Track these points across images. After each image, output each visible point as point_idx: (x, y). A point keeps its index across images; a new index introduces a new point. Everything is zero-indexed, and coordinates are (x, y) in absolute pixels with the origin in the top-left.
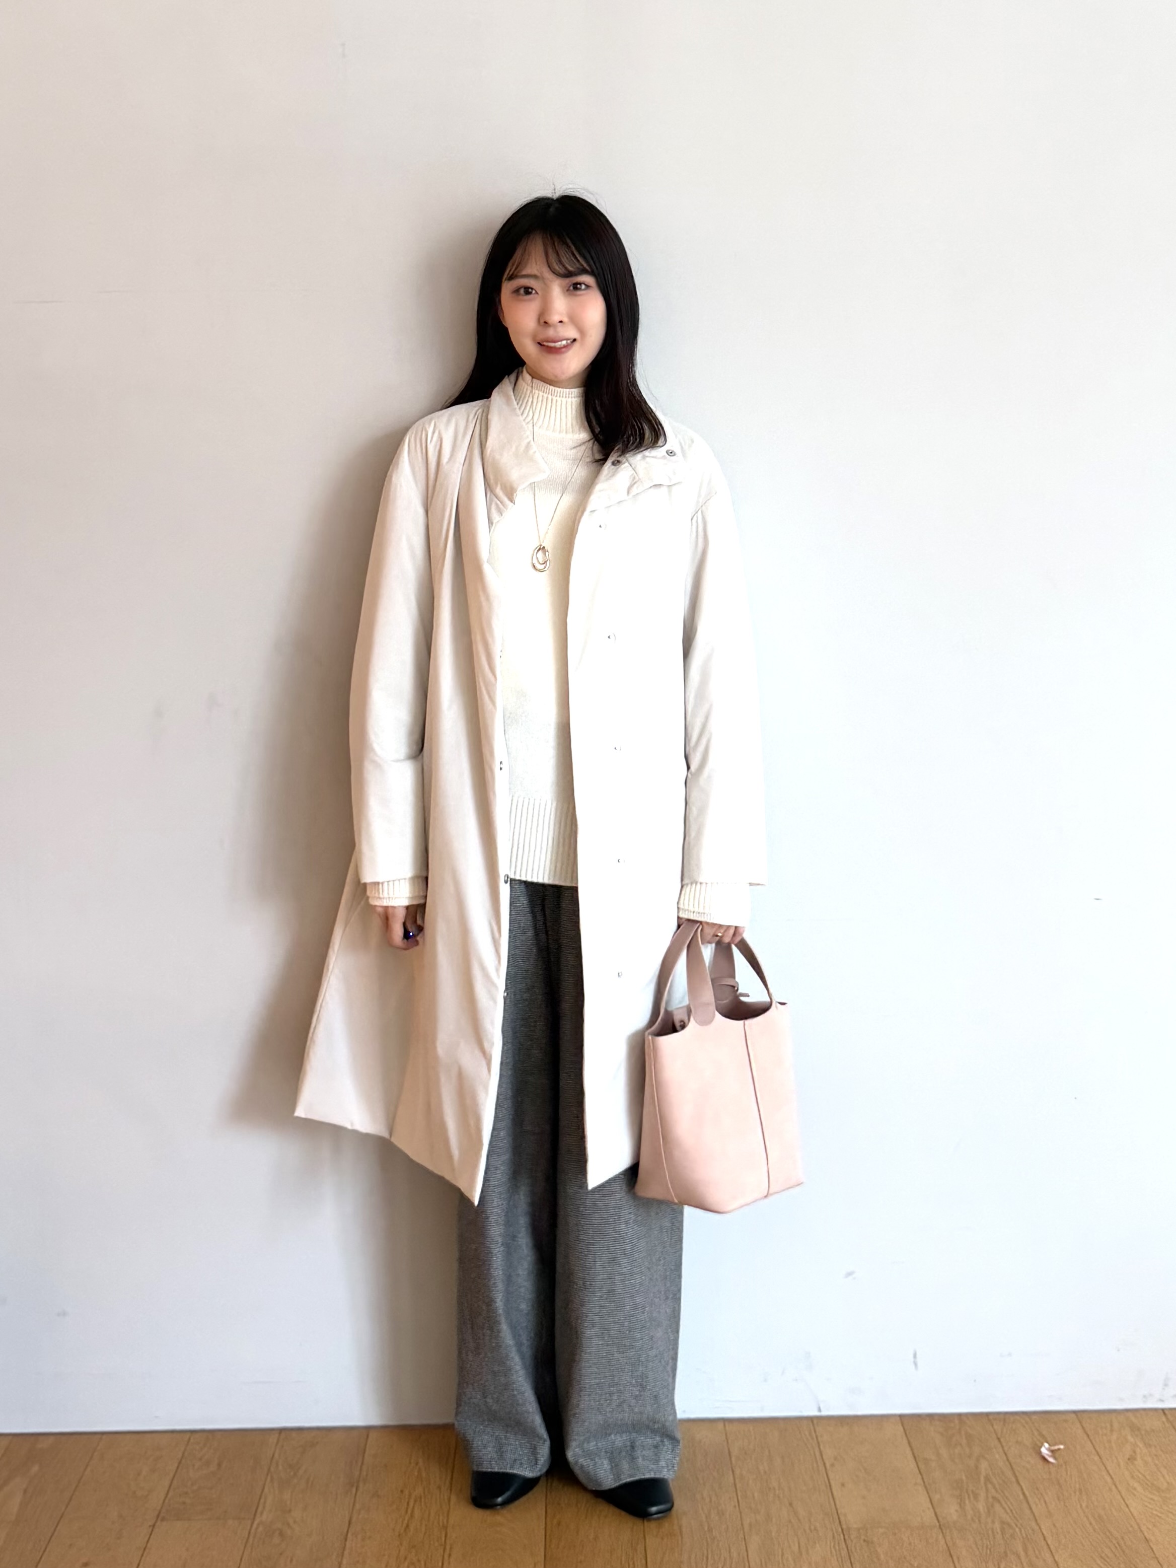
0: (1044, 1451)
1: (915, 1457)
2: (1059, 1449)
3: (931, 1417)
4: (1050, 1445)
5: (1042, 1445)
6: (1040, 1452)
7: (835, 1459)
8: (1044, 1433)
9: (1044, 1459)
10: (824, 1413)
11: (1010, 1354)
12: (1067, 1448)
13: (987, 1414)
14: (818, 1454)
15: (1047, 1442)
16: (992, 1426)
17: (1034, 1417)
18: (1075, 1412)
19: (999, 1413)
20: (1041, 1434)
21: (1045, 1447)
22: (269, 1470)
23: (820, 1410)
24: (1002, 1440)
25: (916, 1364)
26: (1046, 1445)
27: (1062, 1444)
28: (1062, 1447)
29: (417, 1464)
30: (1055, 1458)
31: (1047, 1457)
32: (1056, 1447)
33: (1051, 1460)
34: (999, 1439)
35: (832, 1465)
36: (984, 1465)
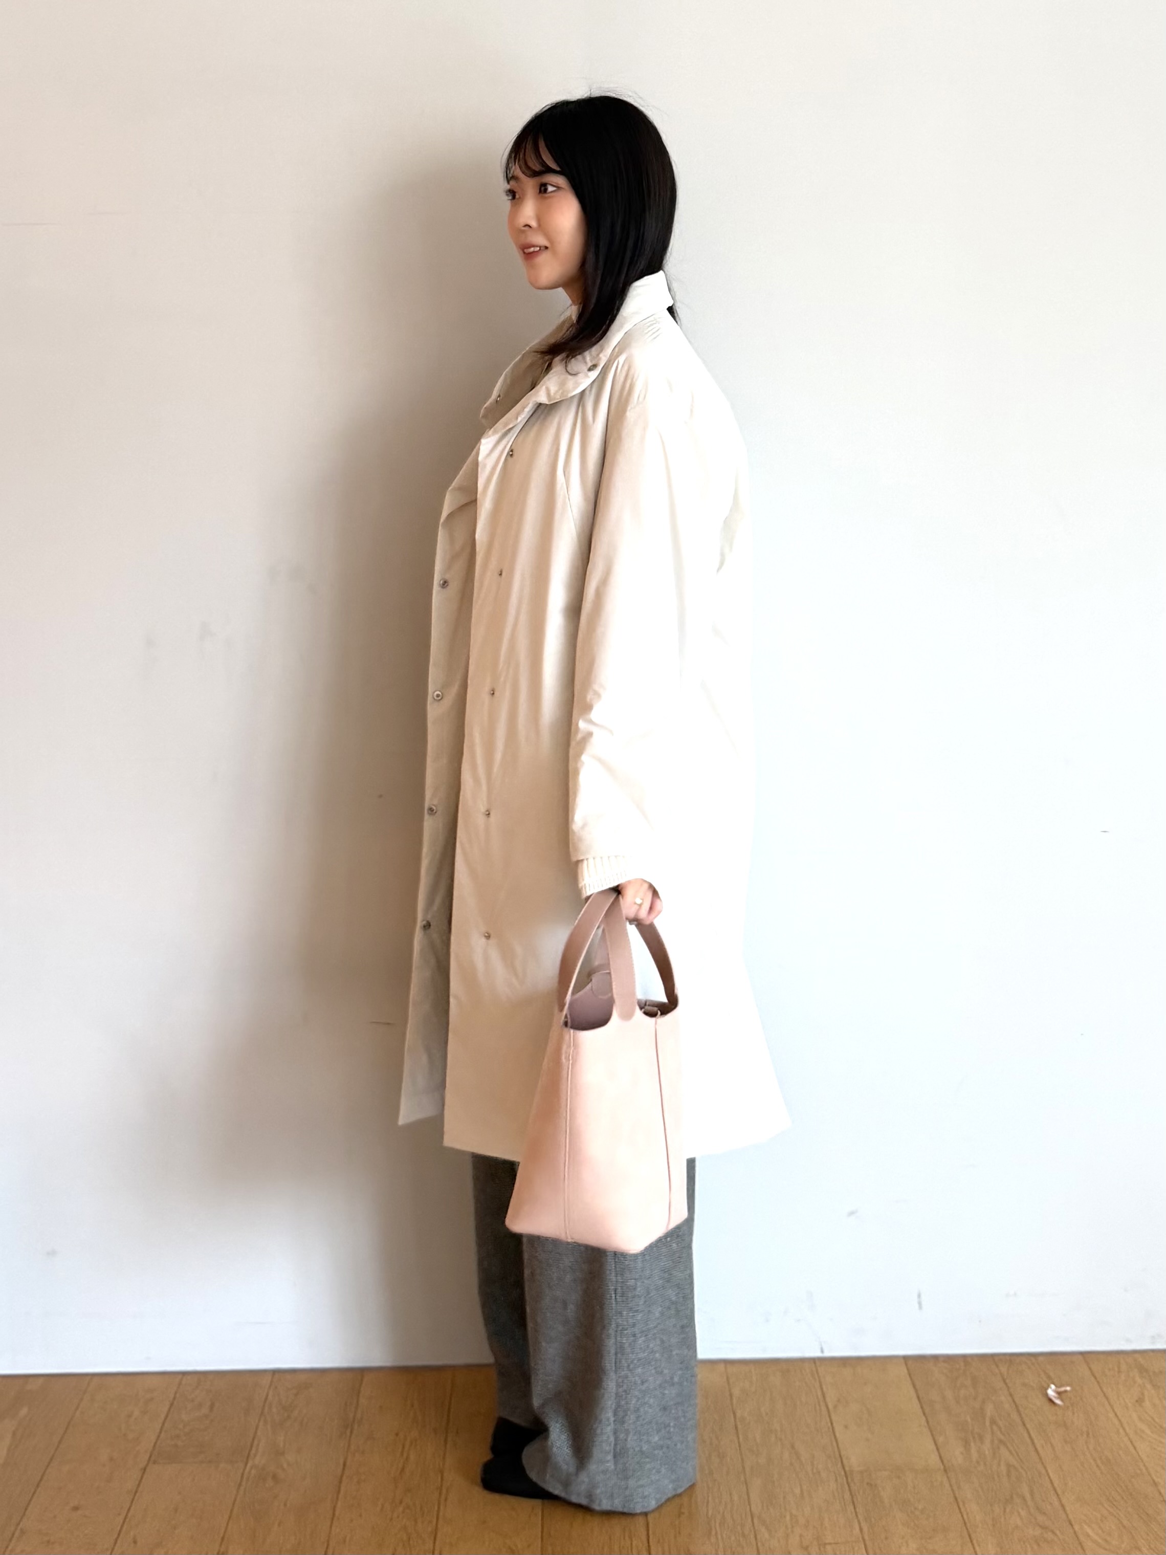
0: (1051, 1392)
1: (919, 1399)
2: (1066, 1391)
3: (936, 1358)
4: (1057, 1386)
5: (1049, 1386)
6: (1046, 1395)
7: (839, 1401)
8: (1052, 1374)
9: (1051, 1401)
10: (827, 1354)
11: (1015, 1294)
12: (1073, 1389)
13: (993, 1356)
14: (819, 1393)
15: (1054, 1384)
16: (997, 1366)
17: (1042, 1360)
18: (1082, 1354)
19: (1005, 1355)
20: (1049, 1377)
21: (1051, 1388)
22: (262, 1412)
23: (822, 1351)
24: (1007, 1381)
25: (920, 1304)
26: (1053, 1386)
27: (1068, 1385)
28: (1068, 1388)
29: (413, 1406)
30: (1062, 1400)
31: (1054, 1399)
32: (1062, 1389)
33: (1058, 1402)
34: (1004, 1381)
35: (835, 1407)
36: (989, 1409)
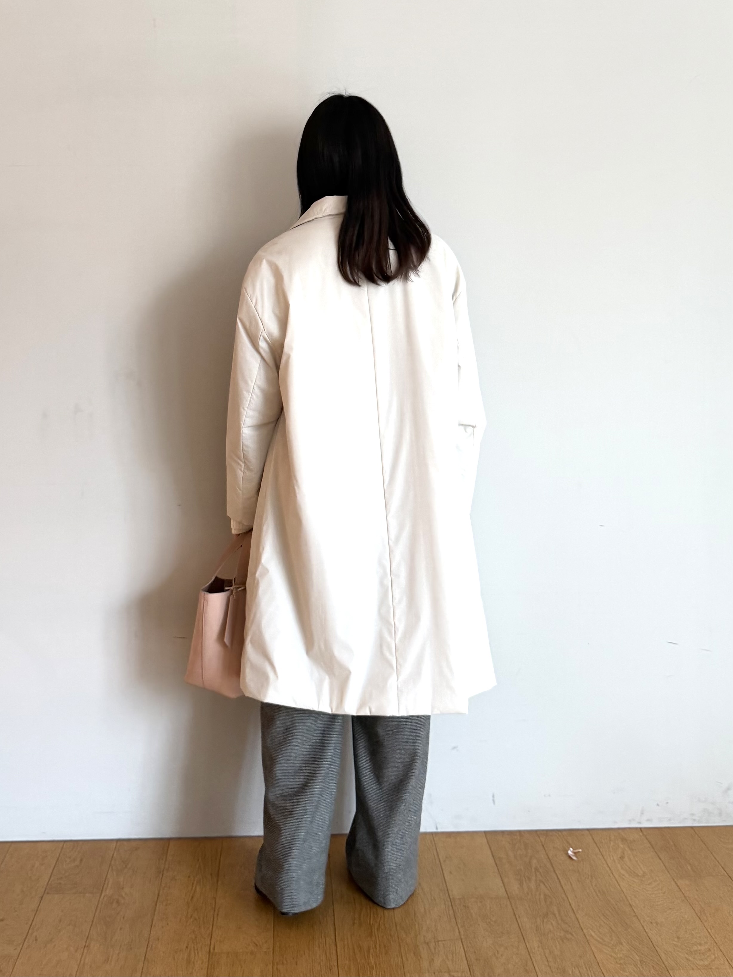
0: (570, 852)
1: (493, 856)
2: (579, 852)
3: (503, 832)
4: (573, 849)
5: (569, 849)
6: (568, 854)
7: (447, 857)
8: (571, 842)
9: (570, 857)
10: (440, 830)
11: (549, 796)
12: (583, 851)
13: (536, 831)
14: (435, 854)
15: (572, 847)
16: (539, 837)
17: (564, 833)
18: (588, 830)
19: (543, 830)
20: (568, 842)
21: (570, 850)
22: (110, 864)
23: (437, 828)
24: (545, 846)
25: (494, 801)
26: (571, 849)
27: (580, 848)
28: (580, 850)
29: (198, 860)
30: (577, 857)
31: (572, 856)
32: (577, 851)
33: (574, 858)
34: (543, 846)
35: (445, 861)
36: (534, 861)
